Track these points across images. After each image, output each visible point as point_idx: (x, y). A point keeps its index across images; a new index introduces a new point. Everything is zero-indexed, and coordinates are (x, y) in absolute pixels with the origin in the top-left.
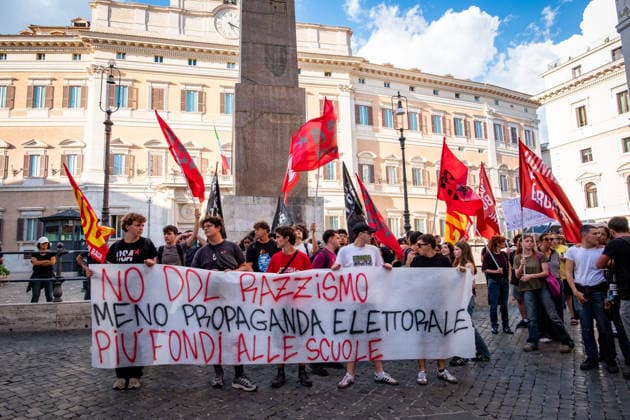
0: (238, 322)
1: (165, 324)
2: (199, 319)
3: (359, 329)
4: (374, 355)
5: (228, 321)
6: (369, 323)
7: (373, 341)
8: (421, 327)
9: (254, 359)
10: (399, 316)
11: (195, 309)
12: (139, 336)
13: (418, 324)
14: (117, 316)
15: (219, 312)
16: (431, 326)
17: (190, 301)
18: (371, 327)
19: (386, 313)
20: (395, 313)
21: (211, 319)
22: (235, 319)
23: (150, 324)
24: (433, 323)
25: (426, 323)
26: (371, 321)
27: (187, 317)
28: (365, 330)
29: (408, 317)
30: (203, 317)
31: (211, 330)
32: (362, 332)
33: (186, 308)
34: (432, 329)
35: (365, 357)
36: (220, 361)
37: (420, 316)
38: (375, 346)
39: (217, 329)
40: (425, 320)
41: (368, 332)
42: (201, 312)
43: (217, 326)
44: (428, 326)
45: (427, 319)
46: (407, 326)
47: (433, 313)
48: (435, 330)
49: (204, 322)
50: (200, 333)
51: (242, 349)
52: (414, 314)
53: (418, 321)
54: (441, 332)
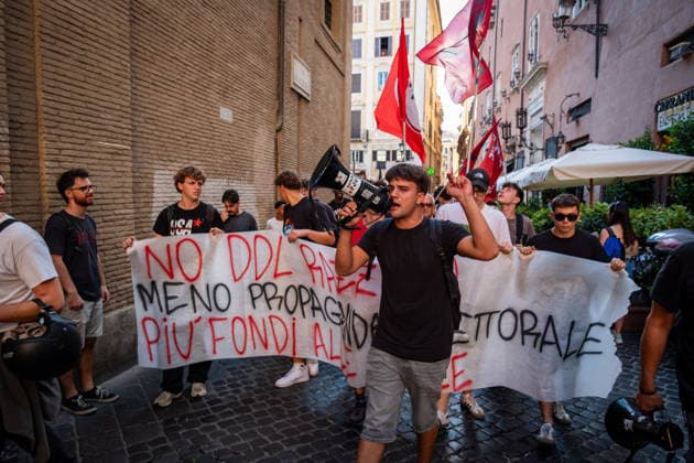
0: (314, 308)
1: (226, 310)
2: (268, 300)
5: (302, 304)
8: (529, 339)
9: (332, 358)
10: (495, 318)
11: (263, 288)
12: (196, 326)
13: (524, 333)
14: (167, 298)
15: (292, 291)
16: (544, 343)
17: (257, 279)
20: (491, 314)
21: (283, 299)
22: (311, 303)
23: (210, 310)
24: (550, 337)
25: (538, 335)
27: (253, 299)
29: (508, 320)
30: (273, 298)
31: (283, 314)
33: (253, 288)
34: (546, 347)
36: (294, 354)
39: (291, 313)
40: (535, 331)
42: (270, 291)
43: (291, 309)
44: (541, 341)
45: (540, 328)
46: (507, 333)
47: (550, 319)
48: (549, 349)
49: (275, 303)
50: (270, 317)
51: (319, 343)
52: (519, 316)
53: (526, 328)
54: (561, 355)
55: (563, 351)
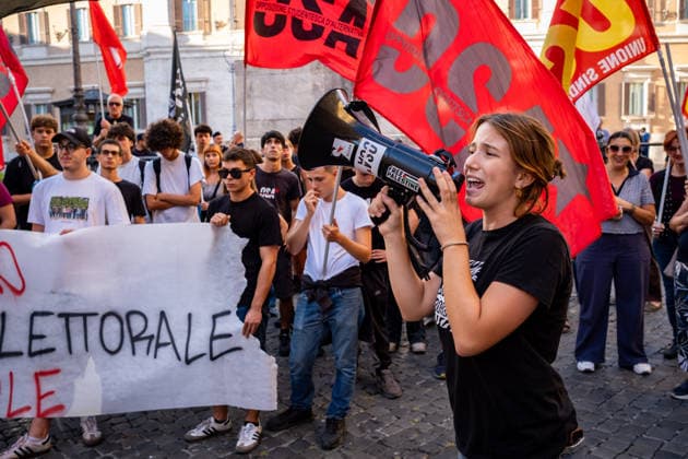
3: (15, 348)
4: (47, 404)
6: (32, 337)
7: (44, 374)
8: (141, 346)
10: (94, 323)
13: (134, 339)
16: (158, 346)
18: (37, 345)
19: (66, 316)
20: (85, 316)
24: (165, 338)
25: (151, 337)
26: (36, 331)
28: (25, 351)
29: (112, 326)
32: (19, 354)
34: (161, 350)
35: (28, 408)
37: (137, 324)
38: (47, 385)
40: (147, 334)
41: (31, 354)
44: (155, 346)
46: (113, 346)
47: (163, 316)
48: (165, 353)
52: (125, 319)
53: (135, 334)
54: (179, 358)
55: (182, 355)
